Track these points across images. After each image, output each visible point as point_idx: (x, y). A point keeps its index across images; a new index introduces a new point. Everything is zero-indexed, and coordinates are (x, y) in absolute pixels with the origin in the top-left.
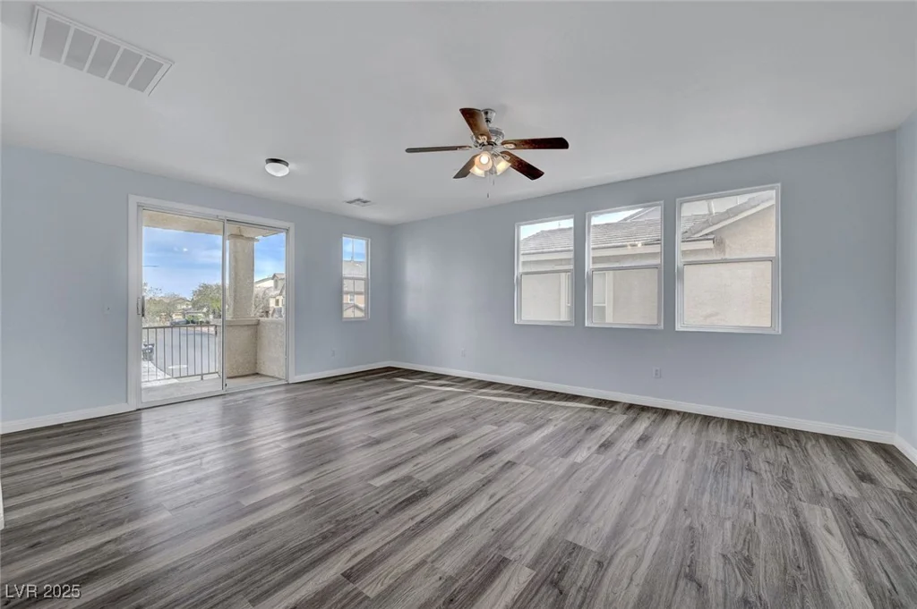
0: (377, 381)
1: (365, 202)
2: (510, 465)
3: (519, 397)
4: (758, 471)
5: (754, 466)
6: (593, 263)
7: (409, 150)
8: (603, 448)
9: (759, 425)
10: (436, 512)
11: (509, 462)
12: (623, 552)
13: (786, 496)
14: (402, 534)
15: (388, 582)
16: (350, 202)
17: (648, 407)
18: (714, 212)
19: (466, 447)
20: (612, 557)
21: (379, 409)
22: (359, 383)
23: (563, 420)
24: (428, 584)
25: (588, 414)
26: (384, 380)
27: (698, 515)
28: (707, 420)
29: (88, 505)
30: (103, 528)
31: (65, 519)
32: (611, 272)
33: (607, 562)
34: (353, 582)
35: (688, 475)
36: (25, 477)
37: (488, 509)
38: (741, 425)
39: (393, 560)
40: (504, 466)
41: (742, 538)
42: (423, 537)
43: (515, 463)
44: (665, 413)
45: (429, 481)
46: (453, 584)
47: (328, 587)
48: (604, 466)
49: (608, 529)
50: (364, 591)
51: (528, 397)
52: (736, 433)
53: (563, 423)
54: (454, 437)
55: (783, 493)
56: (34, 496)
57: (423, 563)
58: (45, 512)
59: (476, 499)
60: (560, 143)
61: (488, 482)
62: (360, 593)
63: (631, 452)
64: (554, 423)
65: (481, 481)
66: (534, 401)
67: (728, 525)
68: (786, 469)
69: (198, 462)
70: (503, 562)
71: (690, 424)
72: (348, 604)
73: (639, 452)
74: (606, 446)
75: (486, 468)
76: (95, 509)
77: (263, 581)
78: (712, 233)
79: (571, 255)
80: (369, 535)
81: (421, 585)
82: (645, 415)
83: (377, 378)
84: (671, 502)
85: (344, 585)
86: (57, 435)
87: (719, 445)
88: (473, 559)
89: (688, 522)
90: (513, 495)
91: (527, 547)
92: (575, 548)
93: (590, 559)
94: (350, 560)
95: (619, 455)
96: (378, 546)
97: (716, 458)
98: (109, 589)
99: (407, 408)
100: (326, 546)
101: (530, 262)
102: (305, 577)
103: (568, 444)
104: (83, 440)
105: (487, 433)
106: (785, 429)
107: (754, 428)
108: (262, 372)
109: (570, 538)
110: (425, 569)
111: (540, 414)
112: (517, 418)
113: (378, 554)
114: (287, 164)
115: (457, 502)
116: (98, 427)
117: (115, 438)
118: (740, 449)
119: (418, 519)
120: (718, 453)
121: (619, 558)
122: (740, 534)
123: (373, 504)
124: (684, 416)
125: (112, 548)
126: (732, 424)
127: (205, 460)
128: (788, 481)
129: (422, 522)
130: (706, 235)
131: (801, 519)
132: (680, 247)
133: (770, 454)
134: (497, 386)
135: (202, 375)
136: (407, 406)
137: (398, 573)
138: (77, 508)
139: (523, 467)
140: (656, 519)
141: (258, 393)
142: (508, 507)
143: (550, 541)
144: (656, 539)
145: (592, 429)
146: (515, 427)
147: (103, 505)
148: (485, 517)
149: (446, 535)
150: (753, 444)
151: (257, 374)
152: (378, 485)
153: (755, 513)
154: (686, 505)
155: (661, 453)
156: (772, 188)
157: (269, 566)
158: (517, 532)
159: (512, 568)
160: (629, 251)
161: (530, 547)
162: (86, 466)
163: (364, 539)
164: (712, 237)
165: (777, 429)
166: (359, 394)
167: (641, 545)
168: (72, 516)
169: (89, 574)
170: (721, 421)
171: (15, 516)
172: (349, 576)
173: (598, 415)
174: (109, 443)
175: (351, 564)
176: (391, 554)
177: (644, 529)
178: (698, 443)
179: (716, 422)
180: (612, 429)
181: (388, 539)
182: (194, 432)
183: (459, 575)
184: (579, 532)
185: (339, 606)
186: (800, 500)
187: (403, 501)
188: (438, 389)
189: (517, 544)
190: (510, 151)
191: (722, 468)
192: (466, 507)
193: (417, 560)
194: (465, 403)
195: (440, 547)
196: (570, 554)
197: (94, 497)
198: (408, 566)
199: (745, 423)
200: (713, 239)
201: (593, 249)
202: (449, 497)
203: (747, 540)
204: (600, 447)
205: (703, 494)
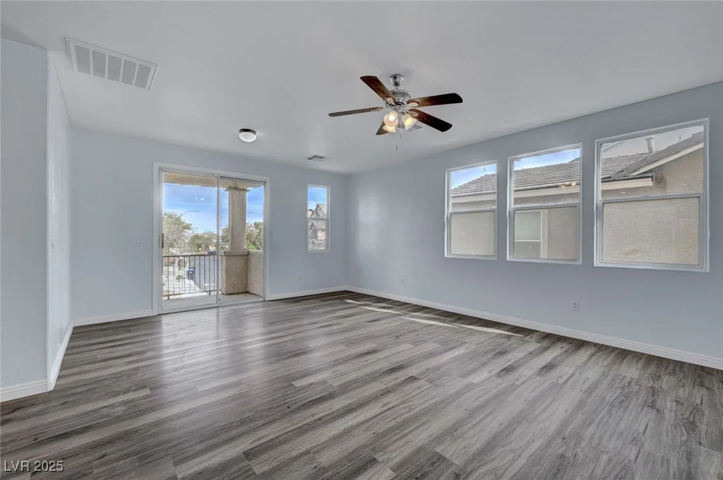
0: (330, 302)
1: (321, 158)
2: (413, 379)
3: (444, 321)
4: (661, 410)
5: (659, 404)
6: (515, 203)
7: (332, 115)
8: (504, 372)
9: (683, 363)
10: (334, 412)
11: (412, 377)
12: (483, 470)
13: (684, 438)
14: (301, 427)
15: (274, 464)
16: (310, 159)
17: (565, 337)
18: (654, 150)
19: (381, 362)
20: (471, 472)
21: (323, 324)
22: (317, 303)
23: (477, 344)
24: (304, 470)
25: (504, 340)
26: (337, 301)
27: (575, 445)
28: (623, 354)
29: (104, 380)
30: (107, 397)
31: (87, 388)
32: (547, 210)
33: (465, 475)
34: (249, 460)
35: (581, 404)
36: (78, 356)
37: (376, 416)
38: (660, 361)
39: (285, 447)
40: (407, 380)
41: (615, 473)
42: (314, 432)
43: (417, 378)
44: (580, 344)
45: (338, 387)
46: (324, 473)
47: (229, 461)
48: (500, 388)
49: (478, 446)
50: (254, 468)
51: (452, 322)
52: (652, 369)
53: (475, 347)
54: (374, 351)
55: (682, 434)
56: (76, 370)
57: (307, 452)
58: (79, 381)
59: (372, 405)
60: (454, 99)
61: (387, 392)
62: (251, 469)
63: (530, 378)
64: (466, 346)
65: (381, 390)
66: (456, 326)
67: (604, 458)
68: (696, 410)
69: (181, 355)
70: (373, 461)
71: (604, 356)
72: (239, 476)
73: (539, 378)
74: (508, 370)
75: (390, 381)
76: (107, 382)
77: (189, 449)
78: (650, 171)
79: (494, 197)
80: (276, 424)
81: (297, 471)
82: (559, 345)
83: (331, 300)
84: (553, 429)
85: (242, 461)
86: (106, 329)
87: (627, 380)
88: (348, 456)
89: (560, 451)
90: (403, 405)
91: (398, 452)
92: (441, 458)
93: (450, 471)
94: (254, 442)
95: (517, 379)
96: (279, 434)
97: (619, 391)
98: (94, 439)
99: (345, 325)
100: (241, 429)
101: (459, 203)
102: (218, 451)
103: (472, 366)
104: (120, 334)
105: (403, 351)
106: (713, 369)
107: (675, 366)
108: (250, 291)
109: (438, 450)
110: (306, 458)
111: (456, 337)
112: (435, 340)
113: (276, 441)
114: (254, 132)
115: (354, 406)
116: (130, 326)
117: (138, 334)
118: (650, 385)
119: (317, 417)
120: (623, 388)
121: (477, 474)
122: (613, 468)
123: (287, 401)
124: (601, 348)
125: (105, 411)
126: (651, 359)
127: (187, 354)
128: (693, 423)
129: (320, 419)
130: (645, 173)
131: (693, 464)
132: (599, 187)
133: (682, 393)
134: (429, 310)
135: (210, 291)
136: (347, 323)
137: (285, 458)
138: (97, 381)
139: (422, 382)
140: (529, 443)
141: (241, 307)
142: (395, 416)
143: (419, 451)
144: (522, 461)
145: (501, 353)
146: (430, 347)
147: (113, 380)
148: (372, 422)
149: (334, 432)
150: (666, 381)
151: (248, 292)
152: (298, 386)
153: (639, 451)
154: (567, 433)
155: (561, 381)
156: (699, 124)
157: (196, 439)
158: (394, 438)
159: (377, 468)
160: (564, 190)
161: (400, 452)
162: (112, 352)
163: (271, 427)
164: (650, 174)
165: (703, 368)
166: (314, 311)
167: (504, 465)
168: (93, 386)
169: (86, 427)
170: (638, 356)
171: (63, 381)
172: (248, 455)
173: (511, 342)
174: (133, 337)
175: (254, 445)
176: (285, 442)
177: (512, 451)
178: (604, 375)
179: (633, 357)
180: (521, 355)
181: (288, 430)
182: (187, 334)
183: (331, 467)
184: (449, 445)
185: (232, 476)
186: (700, 444)
187: (311, 401)
188: (377, 310)
189: (390, 448)
190: (417, 108)
191: (623, 402)
192: (359, 412)
193: (303, 450)
194: (394, 324)
195: (325, 442)
196: (434, 463)
197: (110, 375)
198: (294, 454)
199: (667, 359)
200: (652, 177)
201: (516, 191)
202: (349, 401)
203: (619, 476)
204: (502, 371)
205: (589, 425)
